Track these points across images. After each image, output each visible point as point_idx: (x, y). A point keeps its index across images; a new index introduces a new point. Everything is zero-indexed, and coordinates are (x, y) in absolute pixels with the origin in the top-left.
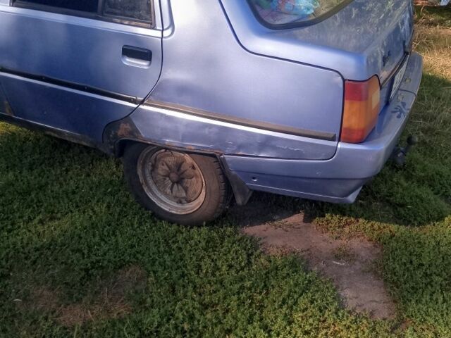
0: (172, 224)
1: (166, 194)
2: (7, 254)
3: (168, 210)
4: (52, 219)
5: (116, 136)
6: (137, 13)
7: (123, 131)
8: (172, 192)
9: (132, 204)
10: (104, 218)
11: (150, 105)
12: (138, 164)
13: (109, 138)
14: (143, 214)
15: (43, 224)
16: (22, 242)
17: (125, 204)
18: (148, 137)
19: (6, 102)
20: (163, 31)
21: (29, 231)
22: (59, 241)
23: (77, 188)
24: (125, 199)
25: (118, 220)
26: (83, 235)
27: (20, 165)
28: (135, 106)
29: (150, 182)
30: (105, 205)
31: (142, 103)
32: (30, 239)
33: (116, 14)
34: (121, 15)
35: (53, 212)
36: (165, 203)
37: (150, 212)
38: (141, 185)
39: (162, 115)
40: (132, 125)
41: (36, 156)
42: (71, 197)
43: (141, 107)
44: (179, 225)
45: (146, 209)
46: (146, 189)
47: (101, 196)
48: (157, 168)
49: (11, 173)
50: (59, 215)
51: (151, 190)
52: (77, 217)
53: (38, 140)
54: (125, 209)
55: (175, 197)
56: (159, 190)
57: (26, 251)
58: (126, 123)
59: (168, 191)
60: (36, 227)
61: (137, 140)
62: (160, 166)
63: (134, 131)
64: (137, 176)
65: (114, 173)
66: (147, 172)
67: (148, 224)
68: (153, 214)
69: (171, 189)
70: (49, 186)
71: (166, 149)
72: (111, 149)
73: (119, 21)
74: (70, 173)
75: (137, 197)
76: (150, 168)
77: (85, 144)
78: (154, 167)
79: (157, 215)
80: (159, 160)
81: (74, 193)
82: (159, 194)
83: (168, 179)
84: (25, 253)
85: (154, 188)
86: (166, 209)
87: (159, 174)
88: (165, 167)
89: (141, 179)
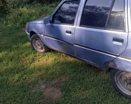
0: (127, 98)
1: (124, 87)
2: (74, 100)
3: (125, 93)
4: (86, 89)
5: (108, 66)
6: (119, 27)
7: (111, 65)
8: (127, 87)
9: (112, 88)
10: (103, 92)
11: (122, 57)
12: (115, 76)
13: (105, 66)
14: (116, 93)
15: (84, 91)
16: (78, 97)
17: (109, 88)
18: (120, 68)
19: (75, 53)
20: (128, 33)
21: (80, 93)
22: (88, 98)
23: (94, 80)
24: (109, 86)
25: (107, 94)
26: (96, 97)
27: (77, 71)
28: (116, 57)
29: (119, 82)
30: (103, 87)
31: (119, 56)
32: (80, 96)
33: (111, 28)
34: (113, 28)
35: (86, 87)
36: (124, 90)
37: (118, 93)
38: (115, 83)
39: (126, 61)
40: (114, 63)
41: (82, 68)
42: (92, 83)
43: (118, 57)
44: (129, 99)
45: (117, 91)
46: (117, 84)
47: (101, 84)
48: (122, 77)
49: (75, 73)
50: (88, 89)
51: (119, 85)
52: (94, 90)
53: (83, 63)
54: (109, 90)
55: (128, 89)
56: (122, 85)
57: (79, 100)
58: (112, 62)
59: (126, 86)
60: (82, 92)
61: (115, 68)
62: (123, 77)
63: (115, 65)
64: (114, 80)
65: (105, 76)
66: (118, 78)
67: (118, 97)
68: (119, 93)
69: (127, 86)
70: (86, 78)
71: (126, 72)
72: (106, 70)
73: (112, 30)
74: (91, 74)
75: (114, 86)
76: (119, 77)
77: (97, 67)
78: (121, 77)
79: (121, 94)
80: (123, 75)
81: (93, 81)
82: (122, 87)
83: (126, 82)
84: (78, 100)
85: (120, 84)
86: (124, 92)
87: (122, 80)
88: (125, 78)
89: (116, 81)
